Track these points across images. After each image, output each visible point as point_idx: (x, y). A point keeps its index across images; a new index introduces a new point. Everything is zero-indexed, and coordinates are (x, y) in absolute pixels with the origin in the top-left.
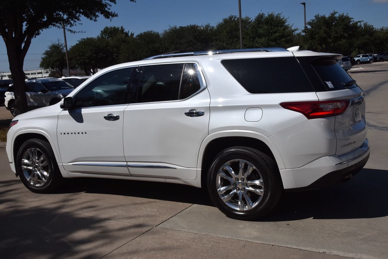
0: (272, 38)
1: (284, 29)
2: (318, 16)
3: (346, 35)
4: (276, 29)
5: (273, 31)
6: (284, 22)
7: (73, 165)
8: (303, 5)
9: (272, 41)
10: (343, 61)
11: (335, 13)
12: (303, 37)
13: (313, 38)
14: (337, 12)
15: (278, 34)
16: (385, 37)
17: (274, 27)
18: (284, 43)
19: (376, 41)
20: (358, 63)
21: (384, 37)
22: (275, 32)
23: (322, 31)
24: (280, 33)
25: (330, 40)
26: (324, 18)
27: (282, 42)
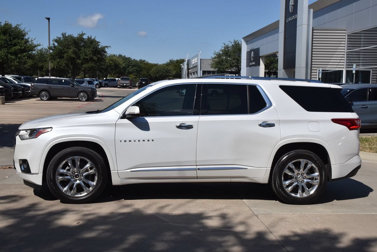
0: (11, 50)
1: (26, 43)
2: (65, 34)
3: (95, 58)
4: (16, 41)
5: (13, 43)
6: (24, 35)
7: (131, 171)
8: (48, 20)
9: (11, 54)
10: (89, 84)
11: (83, 34)
12: (50, 54)
13: (61, 57)
14: (85, 33)
15: (18, 47)
16: (110, 64)
17: (14, 39)
18: (26, 58)
19: (102, 67)
20: (97, 86)
21: (108, 64)
22: (15, 45)
23: (70, 51)
24: (21, 47)
25: (80, 62)
26: (71, 37)
27: (24, 56)
